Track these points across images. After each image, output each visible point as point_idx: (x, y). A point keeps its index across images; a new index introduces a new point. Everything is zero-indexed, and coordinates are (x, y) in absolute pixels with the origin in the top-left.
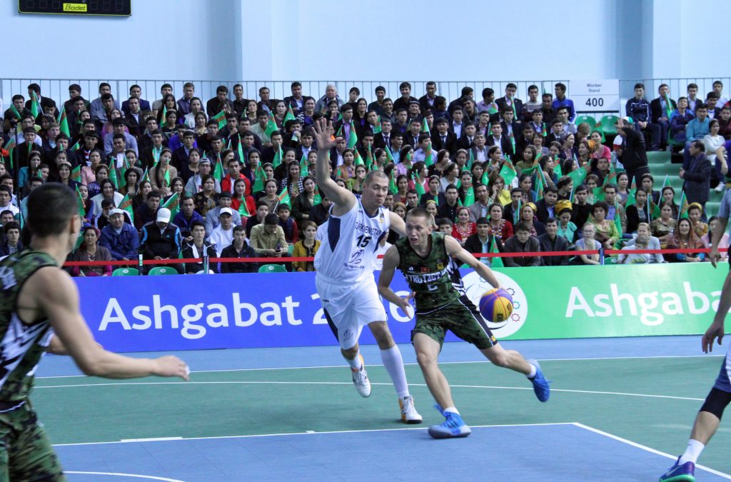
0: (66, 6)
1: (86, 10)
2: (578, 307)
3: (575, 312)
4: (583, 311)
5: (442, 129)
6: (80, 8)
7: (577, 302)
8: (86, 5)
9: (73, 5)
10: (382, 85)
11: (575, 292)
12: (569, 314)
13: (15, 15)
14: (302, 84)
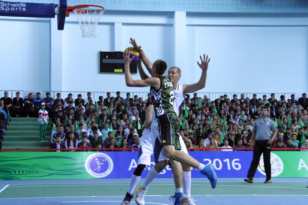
0: (115, 70)
1: (122, 72)
2: (302, 166)
3: (302, 168)
4: (305, 168)
5: (247, 109)
6: (120, 71)
7: (302, 164)
8: (122, 70)
9: (118, 70)
10: (226, 94)
11: (301, 161)
12: (299, 169)
13: (98, 73)
14: (197, 93)
